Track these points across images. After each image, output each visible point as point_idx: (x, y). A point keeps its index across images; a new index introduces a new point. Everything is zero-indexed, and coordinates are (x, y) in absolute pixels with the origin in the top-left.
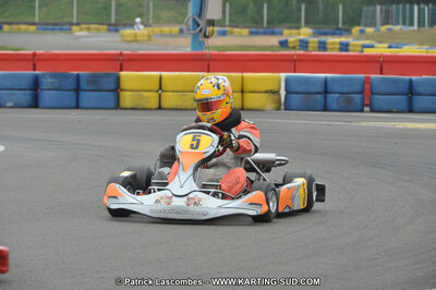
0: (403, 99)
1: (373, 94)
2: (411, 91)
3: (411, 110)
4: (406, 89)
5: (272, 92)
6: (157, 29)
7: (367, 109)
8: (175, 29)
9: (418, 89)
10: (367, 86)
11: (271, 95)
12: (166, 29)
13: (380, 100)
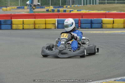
0: (89, 25)
1: (81, 23)
2: (91, 23)
3: (91, 28)
4: (90, 22)
5: (54, 24)
6: (11, 8)
7: (79, 28)
8: (16, 7)
9: (93, 22)
10: (79, 22)
11: (53, 25)
12: (13, 7)
13: (83, 25)
